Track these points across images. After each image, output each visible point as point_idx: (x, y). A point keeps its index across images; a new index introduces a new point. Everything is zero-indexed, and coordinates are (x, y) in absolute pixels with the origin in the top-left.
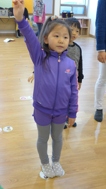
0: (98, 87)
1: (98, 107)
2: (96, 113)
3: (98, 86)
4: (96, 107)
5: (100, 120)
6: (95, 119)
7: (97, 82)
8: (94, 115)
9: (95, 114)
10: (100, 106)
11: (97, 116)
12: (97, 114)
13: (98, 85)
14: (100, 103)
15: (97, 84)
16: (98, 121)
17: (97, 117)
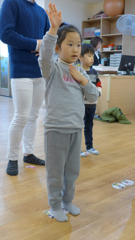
0: (14, 129)
1: (11, 157)
2: (8, 165)
3: (14, 127)
4: (8, 157)
5: (16, 173)
6: (7, 173)
7: (12, 121)
8: (6, 169)
9: (8, 167)
10: (15, 155)
11: (11, 168)
12: (11, 166)
13: (15, 125)
14: (15, 151)
15: (13, 124)
16: (12, 176)
17: (10, 170)
